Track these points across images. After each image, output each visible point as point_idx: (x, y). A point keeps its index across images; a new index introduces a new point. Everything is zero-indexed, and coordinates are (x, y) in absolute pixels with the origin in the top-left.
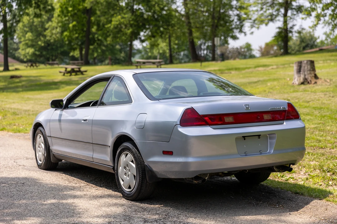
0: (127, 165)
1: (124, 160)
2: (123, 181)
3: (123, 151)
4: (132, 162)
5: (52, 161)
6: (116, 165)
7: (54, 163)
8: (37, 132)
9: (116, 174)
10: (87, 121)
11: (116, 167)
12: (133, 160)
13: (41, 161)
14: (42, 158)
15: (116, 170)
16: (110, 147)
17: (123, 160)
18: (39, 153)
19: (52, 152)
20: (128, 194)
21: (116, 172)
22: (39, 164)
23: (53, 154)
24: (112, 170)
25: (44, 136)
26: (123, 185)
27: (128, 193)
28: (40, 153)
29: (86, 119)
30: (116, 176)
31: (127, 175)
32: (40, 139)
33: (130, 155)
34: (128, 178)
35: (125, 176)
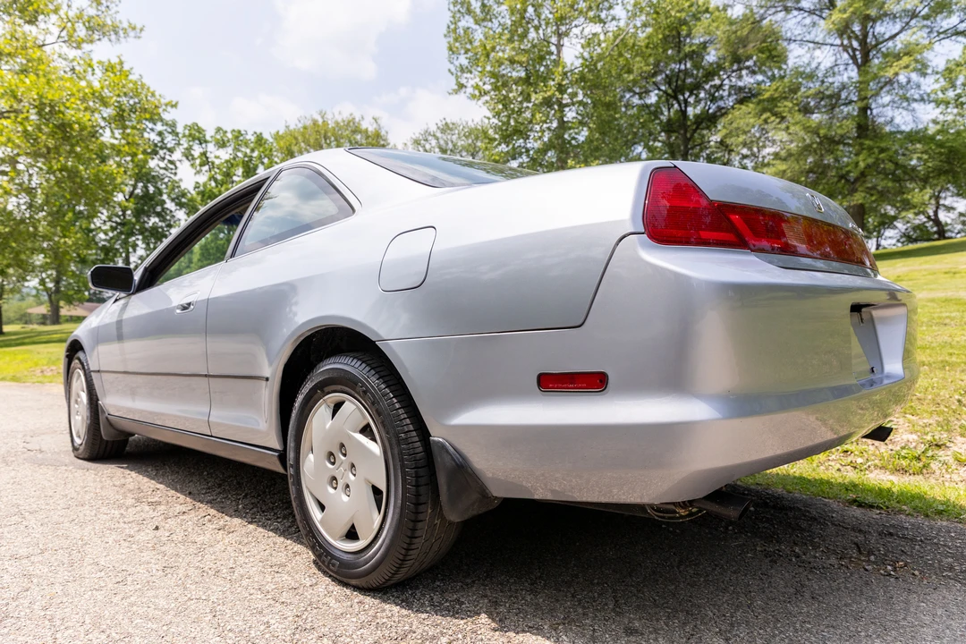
0: (342, 446)
1: (328, 426)
2: (322, 507)
3: (323, 391)
4: (366, 430)
5: (104, 438)
6: (291, 444)
7: (107, 441)
8: (72, 365)
9: (290, 481)
10: (192, 307)
11: (291, 455)
12: (368, 426)
13: (79, 437)
14: (83, 431)
15: (292, 466)
16: (267, 379)
17: (325, 424)
18: (77, 417)
19: (103, 412)
20: (344, 564)
21: (291, 471)
22: (76, 445)
23: (107, 418)
24: (278, 463)
25: (87, 372)
26: (321, 522)
27: (345, 557)
28: (79, 418)
29: (189, 301)
30: (292, 489)
31: (340, 487)
32: (79, 383)
33: (351, 407)
34: (345, 498)
35: (331, 490)
